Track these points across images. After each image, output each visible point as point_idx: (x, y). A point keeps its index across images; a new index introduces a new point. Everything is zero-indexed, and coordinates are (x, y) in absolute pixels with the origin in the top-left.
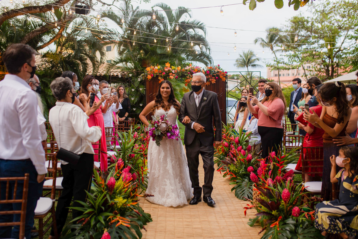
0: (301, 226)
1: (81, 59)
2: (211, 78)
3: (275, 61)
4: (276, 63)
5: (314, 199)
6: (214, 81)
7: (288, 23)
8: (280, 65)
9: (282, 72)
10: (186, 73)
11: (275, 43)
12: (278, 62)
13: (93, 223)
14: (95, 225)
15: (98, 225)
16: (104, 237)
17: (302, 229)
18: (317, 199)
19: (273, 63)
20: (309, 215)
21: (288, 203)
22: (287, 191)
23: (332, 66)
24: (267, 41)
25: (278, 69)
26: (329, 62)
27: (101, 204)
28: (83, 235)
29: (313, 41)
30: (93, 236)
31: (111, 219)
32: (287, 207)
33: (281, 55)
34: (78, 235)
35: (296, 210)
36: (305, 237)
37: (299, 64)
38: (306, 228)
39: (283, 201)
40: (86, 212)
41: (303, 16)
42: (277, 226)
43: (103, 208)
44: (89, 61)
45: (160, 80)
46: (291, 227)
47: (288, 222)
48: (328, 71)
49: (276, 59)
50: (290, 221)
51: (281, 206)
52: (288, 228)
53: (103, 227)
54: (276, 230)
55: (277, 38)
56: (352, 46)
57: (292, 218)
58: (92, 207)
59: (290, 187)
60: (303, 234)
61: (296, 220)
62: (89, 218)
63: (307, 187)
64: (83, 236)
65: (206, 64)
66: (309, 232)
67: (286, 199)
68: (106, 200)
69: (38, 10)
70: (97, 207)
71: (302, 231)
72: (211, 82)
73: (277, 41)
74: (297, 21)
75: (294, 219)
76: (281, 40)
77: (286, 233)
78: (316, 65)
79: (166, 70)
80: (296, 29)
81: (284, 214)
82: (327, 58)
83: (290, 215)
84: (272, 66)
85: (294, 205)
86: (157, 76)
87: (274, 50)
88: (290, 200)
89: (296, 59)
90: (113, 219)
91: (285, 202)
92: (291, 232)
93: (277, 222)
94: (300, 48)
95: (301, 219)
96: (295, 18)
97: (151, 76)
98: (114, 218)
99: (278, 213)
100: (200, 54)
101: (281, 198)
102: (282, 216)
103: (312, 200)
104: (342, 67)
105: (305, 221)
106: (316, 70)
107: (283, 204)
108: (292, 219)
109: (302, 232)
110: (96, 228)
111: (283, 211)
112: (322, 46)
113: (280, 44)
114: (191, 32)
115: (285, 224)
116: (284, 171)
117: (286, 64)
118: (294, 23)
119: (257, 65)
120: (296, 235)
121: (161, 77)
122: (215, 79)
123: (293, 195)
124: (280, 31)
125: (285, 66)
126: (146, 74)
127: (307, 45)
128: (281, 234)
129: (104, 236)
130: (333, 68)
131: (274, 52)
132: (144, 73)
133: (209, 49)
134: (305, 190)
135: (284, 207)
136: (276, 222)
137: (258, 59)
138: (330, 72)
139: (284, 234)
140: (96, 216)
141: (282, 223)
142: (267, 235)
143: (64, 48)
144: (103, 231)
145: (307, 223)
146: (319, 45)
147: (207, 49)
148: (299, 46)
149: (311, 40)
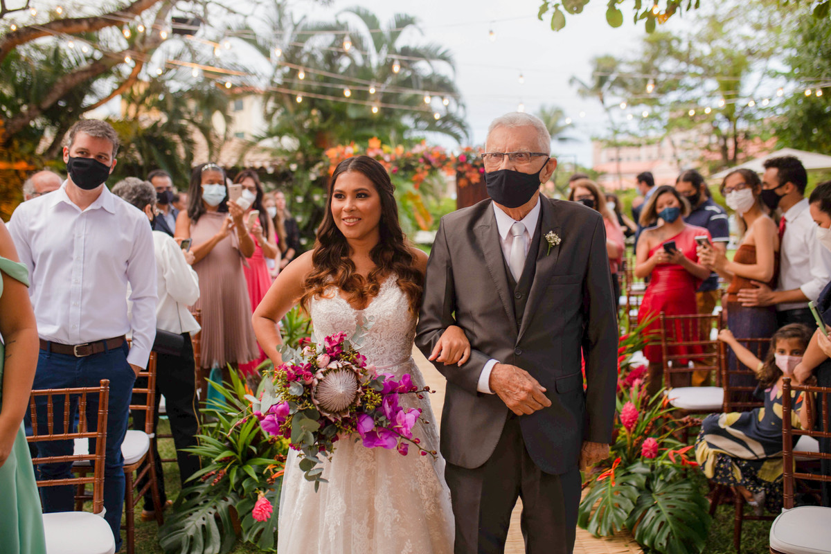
0: (662, 477)
1: (182, 132)
2: (470, 171)
3: (609, 129)
4: (610, 132)
5: (687, 423)
6: (475, 178)
8: (621, 138)
9: (625, 153)
10: (414, 161)
11: (609, 88)
12: (616, 132)
13: (233, 479)
14: (239, 485)
15: (245, 484)
16: (260, 507)
17: (662, 484)
18: (692, 421)
19: (604, 133)
20: (677, 455)
21: (634, 432)
22: (632, 407)
23: (735, 137)
24: (590, 83)
25: (617, 146)
27: (249, 441)
28: (214, 504)
29: (693, 83)
30: (236, 507)
31: (272, 471)
32: (632, 439)
34: (202, 506)
35: (651, 445)
36: (670, 499)
38: (670, 482)
39: (623, 428)
40: (218, 458)
42: (612, 478)
43: (254, 449)
44: (198, 136)
46: (639, 478)
47: (633, 471)
48: (724, 149)
49: (610, 125)
50: (639, 468)
51: (619, 438)
52: (634, 483)
53: (255, 487)
54: (609, 486)
55: (613, 77)
57: (643, 461)
58: (232, 447)
59: (639, 398)
60: (665, 493)
61: (650, 465)
62: (225, 470)
63: (674, 399)
64: (215, 508)
65: (457, 137)
66: (676, 490)
67: (629, 423)
68: (259, 434)
69: (85, 25)
70: (240, 449)
71: (662, 488)
72: (468, 180)
73: (613, 83)
74: (655, 40)
75: (647, 464)
76: (621, 83)
77: (629, 490)
78: (700, 137)
80: (654, 57)
81: (626, 455)
82: (722, 121)
83: (639, 456)
84: (602, 141)
85: (646, 436)
87: (606, 106)
88: (637, 425)
90: (275, 472)
91: (629, 429)
92: (639, 489)
93: (612, 471)
94: (663, 99)
95: (659, 462)
98: (277, 470)
99: (613, 452)
100: (444, 117)
101: (620, 422)
102: (622, 457)
103: (684, 424)
104: (756, 140)
105: (670, 467)
106: (699, 149)
107: (624, 434)
108: (643, 464)
109: (664, 490)
110: (240, 491)
111: (624, 448)
112: (711, 95)
113: (619, 91)
114: (424, 68)
115: (629, 473)
116: (627, 367)
118: (650, 43)
119: (570, 138)
120: (651, 496)
122: (478, 172)
123: (644, 415)
124: (620, 62)
125: (630, 139)
126: (326, 163)
127: (677, 93)
128: (619, 495)
129: (258, 504)
130: (736, 143)
131: (607, 110)
132: (322, 160)
133: (464, 106)
134: (669, 406)
135: (626, 441)
136: (609, 471)
137: (572, 126)
138: (731, 151)
139: (625, 493)
140: (240, 467)
141: (622, 472)
142: (592, 496)
143: (143, 108)
144: (257, 495)
145: (673, 472)
146: (704, 91)
147: (458, 105)
148: (662, 92)
149: (689, 81)
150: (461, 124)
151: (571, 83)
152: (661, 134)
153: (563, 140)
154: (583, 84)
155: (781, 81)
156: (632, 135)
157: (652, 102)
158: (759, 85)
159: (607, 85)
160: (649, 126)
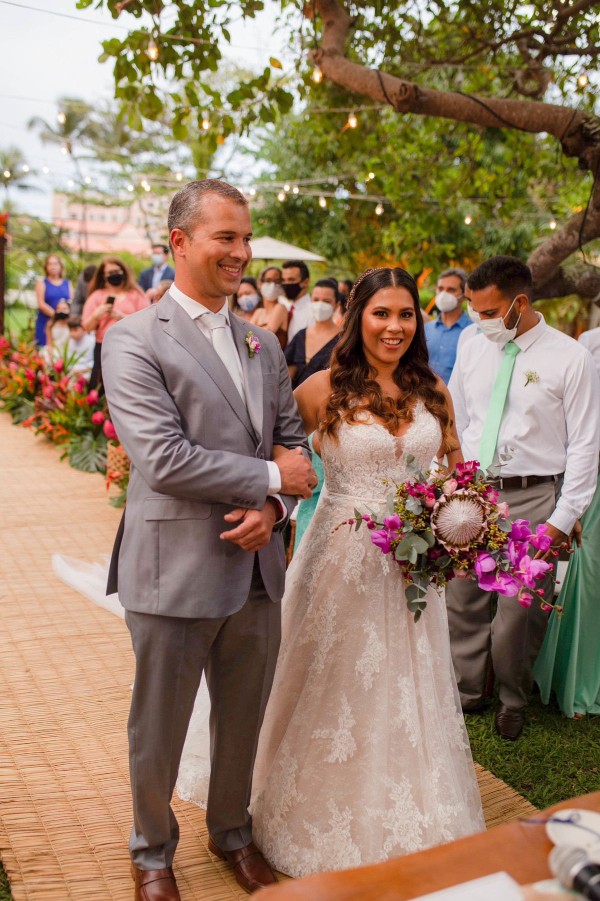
3: (76, 182)
4: (78, 187)
8: (89, 195)
9: (91, 211)
11: (78, 137)
12: (85, 187)
19: (71, 186)
24: (58, 128)
25: (84, 202)
29: (166, 145)
49: (78, 178)
55: (82, 125)
73: (83, 132)
76: (91, 132)
84: (69, 195)
87: (75, 155)
94: (135, 159)
112: (184, 162)
113: (90, 143)
119: (32, 188)
124: (91, 109)
125: (99, 197)
131: (75, 159)
137: (34, 172)
146: (178, 157)
148: (134, 151)
149: (163, 143)
151: (32, 124)
152: (131, 197)
153: (23, 187)
154: (48, 126)
155: (250, 159)
156: (102, 192)
157: (122, 159)
158: (230, 159)
159: (75, 133)
160: (120, 186)
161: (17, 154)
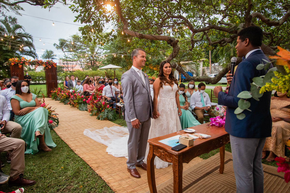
3: (65, 57)
4: (65, 58)
6: (50, 67)
7: (71, 38)
8: (68, 59)
9: (69, 62)
11: (64, 47)
12: (67, 57)
19: (64, 58)
22: (104, 102)
23: (94, 61)
24: (59, 45)
25: (67, 61)
26: (92, 59)
29: (84, 48)
33: (68, 54)
37: (77, 59)
41: (78, 35)
45: (19, 66)
48: (92, 63)
49: (65, 56)
56: (102, 52)
72: (48, 67)
73: (65, 46)
74: (75, 37)
76: (67, 46)
78: (86, 60)
79: (23, 61)
80: (75, 41)
82: (91, 57)
86: (18, 64)
87: (64, 51)
89: (76, 56)
91: (104, 105)
94: (77, 51)
96: (74, 36)
97: (14, 63)
100: (30, 52)
104: (98, 61)
106: (86, 63)
113: (67, 48)
117: (71, 58)
118: (74, 38)
119: (55, 58)
121: (20, 64)
122: (51, 66)
124: (67, 41)
125: (70, 59)
127: (81, 50)
130: (94, 62)
131: (64, 52)
132: (8, 61)
133: (35, 50)
137: (55, 55)
138: (93, 63)
146: (87, 50)
147: (34, 49)
148: (77, 50)
149: (83, 47)
150: (35, 54)
151: (54, 45)
153: (53, 58)
154: (57, 45)
157: (75, 51)
161: (52, 52)
